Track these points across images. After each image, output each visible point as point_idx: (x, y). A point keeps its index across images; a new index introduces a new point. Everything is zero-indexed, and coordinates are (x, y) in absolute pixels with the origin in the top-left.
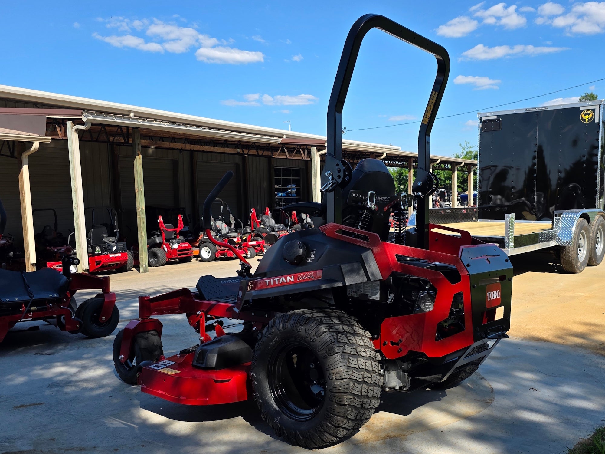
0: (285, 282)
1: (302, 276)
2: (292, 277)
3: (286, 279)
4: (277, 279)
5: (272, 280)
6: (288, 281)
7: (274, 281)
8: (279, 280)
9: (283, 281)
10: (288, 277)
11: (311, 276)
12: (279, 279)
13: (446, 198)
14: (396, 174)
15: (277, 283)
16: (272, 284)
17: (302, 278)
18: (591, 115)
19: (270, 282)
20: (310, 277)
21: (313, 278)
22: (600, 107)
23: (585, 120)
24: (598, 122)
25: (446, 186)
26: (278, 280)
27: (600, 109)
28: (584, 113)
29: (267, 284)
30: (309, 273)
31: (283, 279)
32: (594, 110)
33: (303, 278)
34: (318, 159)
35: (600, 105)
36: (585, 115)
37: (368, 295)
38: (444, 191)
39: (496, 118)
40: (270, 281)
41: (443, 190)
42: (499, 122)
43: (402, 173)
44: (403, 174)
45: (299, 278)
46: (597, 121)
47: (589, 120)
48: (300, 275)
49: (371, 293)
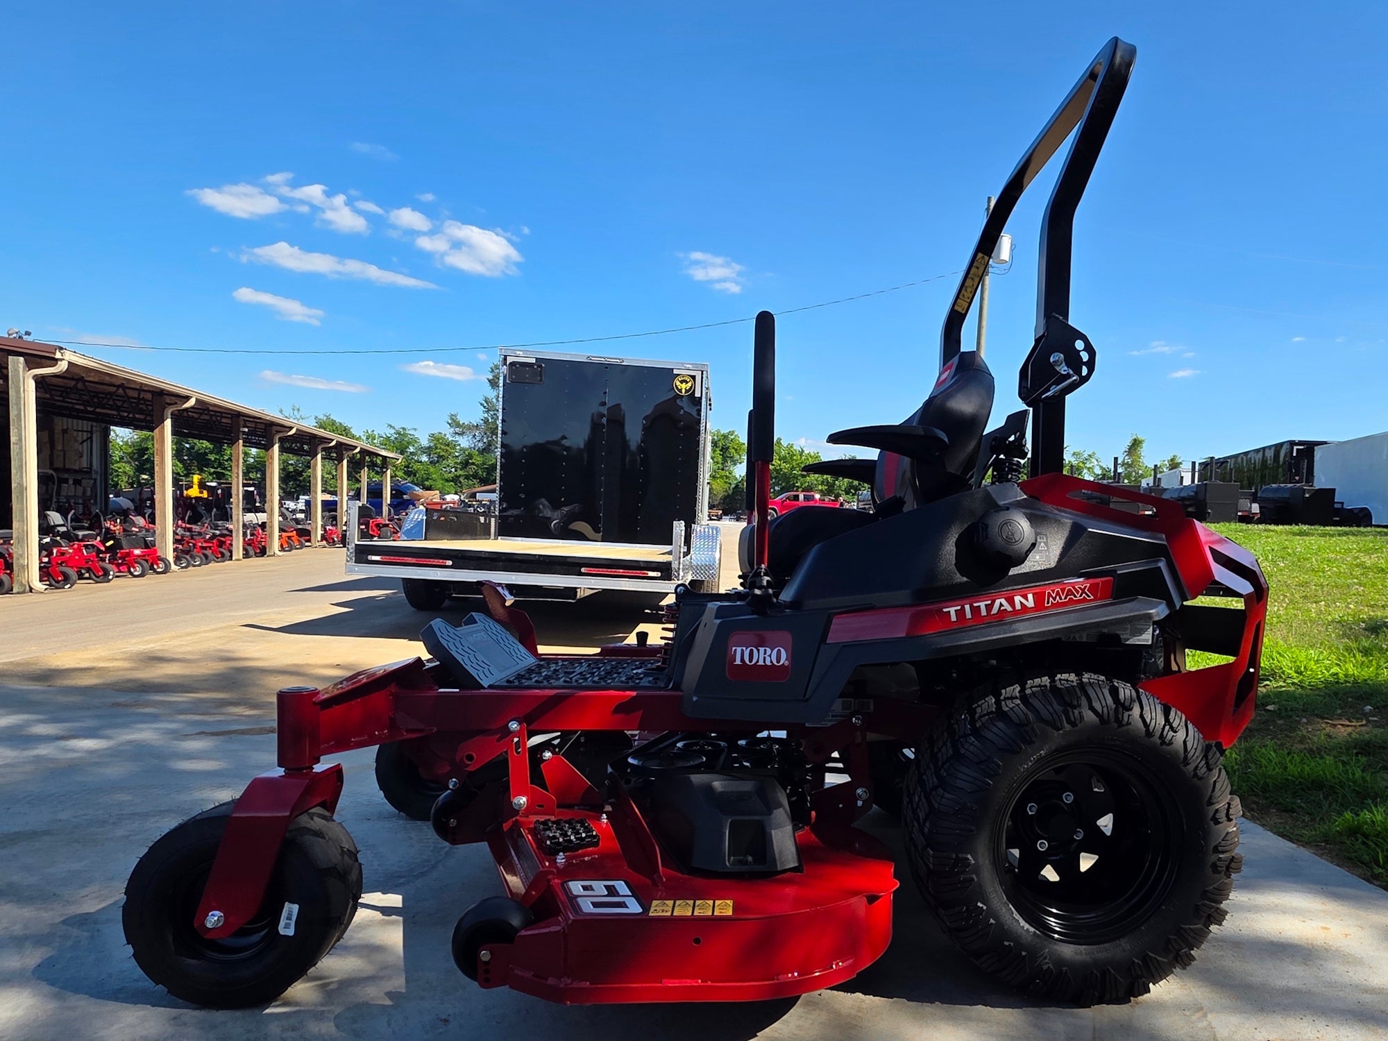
0: (1010, 609)
1: (1058, 594)
2: (1030, 596)
3: (1011, 601)
4: (982, 605)
5: (967, 607)
6: (1018, 607)
7: (975, 611)
8: (989, 608)
9: (1002, 608)
10: (1018, 599)
11: (1083, 591)
12: (989, 602)
13: (258, 504)
14: (130, 450)
15: (984, 613)
16: (969, 615)
17: (1058, 597)
18: (690, 384)
19: (960, 613)
20: (1080, 596)
21: (1089, 596)
22: (702, 374)
23: (681, 391)
24: (699, 396)
25: (256, 482)
26: (986, 605)
27: (702, 378)
28: (680, 379)
29: (954, 618)
30: (1076, 587)
31: (1001, 603)
32: (693, 377)
33: (1061, 599)
34: (31, 385)
35: (702, 372)
36: (682, 382)
37: (1122, 637)
38: (253, 491)
39: (534, 362)
40: (963, 608)
41: (252, 489)
42: (539, 369)
43: (147, 449)
44: (148, 452)
45: (1051, 599)
46: (697, 394)
47: (687, 391)
48: (1053, 591)
49: (1128, 632)
